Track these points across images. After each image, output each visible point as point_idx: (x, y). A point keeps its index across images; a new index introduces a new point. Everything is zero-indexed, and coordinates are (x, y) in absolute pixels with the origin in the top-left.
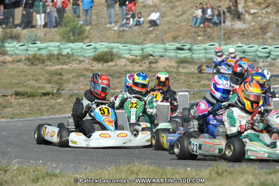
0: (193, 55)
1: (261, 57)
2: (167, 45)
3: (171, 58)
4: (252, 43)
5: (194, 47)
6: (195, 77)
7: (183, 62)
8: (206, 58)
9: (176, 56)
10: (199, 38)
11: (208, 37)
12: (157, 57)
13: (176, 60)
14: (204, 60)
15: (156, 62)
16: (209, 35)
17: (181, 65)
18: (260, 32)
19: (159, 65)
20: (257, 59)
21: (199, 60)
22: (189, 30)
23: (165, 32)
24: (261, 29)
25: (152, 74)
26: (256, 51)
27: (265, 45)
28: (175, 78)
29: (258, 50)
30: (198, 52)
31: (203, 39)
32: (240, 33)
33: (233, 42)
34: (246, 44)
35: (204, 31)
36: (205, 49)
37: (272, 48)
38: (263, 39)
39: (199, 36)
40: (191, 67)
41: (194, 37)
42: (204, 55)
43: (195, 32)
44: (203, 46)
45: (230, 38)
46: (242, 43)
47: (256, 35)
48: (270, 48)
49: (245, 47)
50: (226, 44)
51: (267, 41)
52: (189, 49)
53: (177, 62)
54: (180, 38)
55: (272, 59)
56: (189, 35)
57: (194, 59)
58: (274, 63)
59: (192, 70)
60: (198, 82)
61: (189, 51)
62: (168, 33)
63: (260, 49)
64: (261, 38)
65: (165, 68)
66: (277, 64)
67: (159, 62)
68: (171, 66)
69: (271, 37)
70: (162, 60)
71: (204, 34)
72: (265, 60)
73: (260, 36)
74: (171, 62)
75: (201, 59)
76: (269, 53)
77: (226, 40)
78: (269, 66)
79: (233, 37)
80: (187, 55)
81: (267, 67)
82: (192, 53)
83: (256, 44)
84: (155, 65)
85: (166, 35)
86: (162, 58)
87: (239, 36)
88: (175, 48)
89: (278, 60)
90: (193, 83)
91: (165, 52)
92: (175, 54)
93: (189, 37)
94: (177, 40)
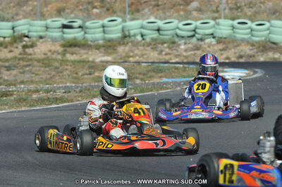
0: (86, 35)
1: (183, 37)
2: (49, 21)
3: (54, 40)
4: (170, 17)
5: (88, 24)
6: (86, 67)
7: (72, 44)
8: (104, 39)
9: (62, 37)
10: (95, 11)
11: (108, 10)
12: (34, 39)
13: (62, 42)
14: (101, 42)
15: (32, 46)
16: (108, 5)
17: (68, 49)
18: (181, 2)
19: (36, 50)
20: (176, 39)
21: (94, 41)
23: (46, 3)
25: (25, 63)
26: (175, 29)
27: (188, 19)
28: (57, 68)
29: (178, 28)
30: (92, 31)
31: (101, 13)
32: (153, 3)
33: (143, 15)
34: (161, 19)
35: (102, 1)
36: (103, 26)
37: (198, 23)
38: (185, 11)
39: (95, 7)
40: (82, 51)
41: (87, 9)
42: (101, 35)
43: (89, 3)
44: (101, 22)
45: (138, 11)
46: (156, 18)
47: (174, 5)
48: (195, 24)
49: (160, 23)
50: (133, 19)
51: (191, 14)
52: (80, 27)
53: (63, 46)
54: (67, 11)
55: (198, 40)
56: (81, 7)
57: (87, 41)
58: (201, 46)
59: (85, 56)
60: (90, 74)
61: (80, 29)
62: (50, 4)
63: (180, 25)
64: (183, 9)
65: (45, 54)
66: (206, 46)
67: (36, 46)
68: (55, 52)
69: (197, 7)
70: (42, 43)
71: (102, 5)
72: (188, 42)
73: (182, 7)
74: (54, 45)
75: (98, 40)
76: (194, 31)
77: (132, 14)
78: (195, 50)
79: (143, 9)
80: (77, 35)
81: (191, 51)
82: (85, 33)
83: (175, 18)
84: (31, 49)
85: (47, 7)
86: (41, 40)
87: (151, 7)
88: (60, 25)
89: (207, 41)
90: (82, 75)
91: (47, 30)
92: (61, 34)
93: (81, 10)
94: (62, 13)
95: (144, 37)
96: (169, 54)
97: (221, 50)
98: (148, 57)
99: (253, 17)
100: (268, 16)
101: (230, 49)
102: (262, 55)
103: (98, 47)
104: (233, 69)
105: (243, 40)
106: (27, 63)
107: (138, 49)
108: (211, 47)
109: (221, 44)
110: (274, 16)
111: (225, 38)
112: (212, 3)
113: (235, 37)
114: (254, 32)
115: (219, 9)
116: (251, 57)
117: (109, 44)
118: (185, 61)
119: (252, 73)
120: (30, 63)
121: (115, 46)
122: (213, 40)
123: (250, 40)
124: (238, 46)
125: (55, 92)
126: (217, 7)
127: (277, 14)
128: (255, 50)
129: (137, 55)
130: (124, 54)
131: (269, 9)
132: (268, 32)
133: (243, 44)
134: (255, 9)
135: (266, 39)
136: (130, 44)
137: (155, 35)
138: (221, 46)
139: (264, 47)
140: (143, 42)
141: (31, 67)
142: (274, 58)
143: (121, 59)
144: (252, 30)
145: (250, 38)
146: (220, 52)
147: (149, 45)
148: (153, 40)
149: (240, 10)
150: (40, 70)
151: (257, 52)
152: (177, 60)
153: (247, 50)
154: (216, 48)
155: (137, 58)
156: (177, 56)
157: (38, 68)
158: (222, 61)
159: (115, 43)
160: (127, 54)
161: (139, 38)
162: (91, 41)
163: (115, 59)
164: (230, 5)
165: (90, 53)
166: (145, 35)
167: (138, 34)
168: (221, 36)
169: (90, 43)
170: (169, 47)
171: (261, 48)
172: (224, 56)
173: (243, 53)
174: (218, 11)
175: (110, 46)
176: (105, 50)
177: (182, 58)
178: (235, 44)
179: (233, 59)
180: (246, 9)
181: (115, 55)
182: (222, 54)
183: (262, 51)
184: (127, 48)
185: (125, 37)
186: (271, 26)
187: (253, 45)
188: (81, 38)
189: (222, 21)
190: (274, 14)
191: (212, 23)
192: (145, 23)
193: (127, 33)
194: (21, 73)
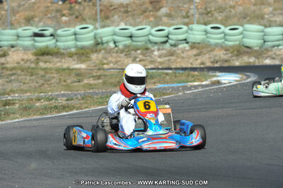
0: (58, 43)
1: (156, 43)
2: (20, 30)
3: (26, 49)
4: (141, 23)
5: (59, 32)
6: (73, 75)
7: (44, 53)
8: (76, 47)
9: (33, 45)
10: (64, 18)
11: (77, 17)
12: (6, 48)
13: (34, 51)
14: (73, 50)
15: (4, 55)
16: (77, 13)
17: (41, 58)
18: (150, 8)
19: (9, 59)
20: (149, 46)
21: (66, 49)
22: (48, 7)
23: (14, 12)
24: (151, 3)
26: (148, 35)
27: (157, 25)
28: (44, 76)
29: (150, 34)
30: (64, 38)
31: (70, 20)
32: (122, 10)
33: (113, 22)
34: (131, 25)
35: (71, 9)
36: (75, 34)
37: (171, 29)
38: (155, 17)
39: (64, 15)
40: (55, 60)
41: (55, 17)
42: (73, 42)
43: (58, 11)
44: (72, 30)
45: (107, 18)
46: (126, 24)
47: (145, 12)
48: (167, 30)
49: (132, 30)
50: (103, 27)
51: (161, 20)
52: (51, 35)
53: (36, 54)
54: (36, 19)
55: (172, 45)
56: (49, 15)
57: (59, 49)
58: (174, 51)
59: (59, 64)
60: (79, 82)
61: (52, 37)
62: (18, 12)
63: (153, 31)
64: (152, 15)
65: (18, 63)
66: (179, 52)
67: (8, 55)
68: (28, 60)
69: (167, 13)
70: (14, 51)
71: (71, 13)
72: (161, 48)
73: (151, 13)
74: (27, 54)
75: (70, 48)
76: (167, 36)
77: (103, 21)
78: (169, 56)
79: (113, 16)
80: (48, 43)
81: (165, 57)
82: (57, 41)
83: (146, 24)
84: (3, 59)
85: (15, 16)
86: (13, 49)
87: (120, 14)
88: (32, 34)
89: (180, 46)
90: (71, 83)
91: (18, 39)
92: (32, 42)
93: (49, 18)
94: (31, 22)
95: (117, 44)
96: (144, 60)
97: (195, 55)
98: (122, 64)
99: (224, 22)
100: (239, 20)
101: (205, 54)
102: (237, 60)
103: (71, 55)
104: (223, 74)
105: (216, 45)
106: (12, 72)
107: (111, 56)
108: (185, 53)
109: (195, 50)
110: (246, 20)
111: (199, 43)
112: (183, 8)
113: (209, 42)
114: (227, 37)
115: (189, 14)
116: (226, 61)
117: (82, 51)
118: (160, 67)
119: (245, 77)
120: (14, 72)
121: (87, 53)
122: (186, 45)
123: (223, 45)
124: (212, 51)
125: (56, 100)
126: (187, 13)
127: (248, 18)
128: (230, 55)
129: (111, 62)
130: (98, 62)
131: (240, 14)
132: (241, 36)
133: (217, 49)
134: (224, 14)
135: (239, 44)
136: (103, 51)
137: (128, 42)
138: (195, 52)
139: (238, 51)
140: (116, 48)
141: (16, 76)
142: (250, 63)
143: (95, 66)
144: (225, 35)
145: (223, 43)
146: (194, 58)
147: (122, 52)
148: (126, 46)
149: (210, 15)
150: (26, 79)
151: (232, 57)
152: (152, 66)
153: (221, 54)
154: (190, 53)
155: (112, 65)
156: (152, 62)
157: (24, 77)
158: (198, 66)
159: (88, 51)
160: (100, 61)
161: (112, 45)
162: (64, 49)
163: (89, 66)
164: (200, 10)
165: (63, 61)
166: (118, 42)
167: (110, 41)
168: (194, 41)
169: (62, 51)
170: (142, 54)
171: (235, 53)
172: (199, 61)
173: (217, 58)
174: (188, 17)
175: (83, 54)
176: (78, 58)
177: (157, 64)
178: (209, 49)
179: (209, 64)
180: (216, 14)
181: (89, 63)
182: (196, 59)
183: (237, 55)
184: (100, 56)
185: (98, 44)
186: (245, 30)
187: (226, 50)
188: (53, 46)
189: (195, 26)
190: (245, 18)
191: (185, 28)
192: (117, 29)
193: (99, 40)
194: (7, 82)
